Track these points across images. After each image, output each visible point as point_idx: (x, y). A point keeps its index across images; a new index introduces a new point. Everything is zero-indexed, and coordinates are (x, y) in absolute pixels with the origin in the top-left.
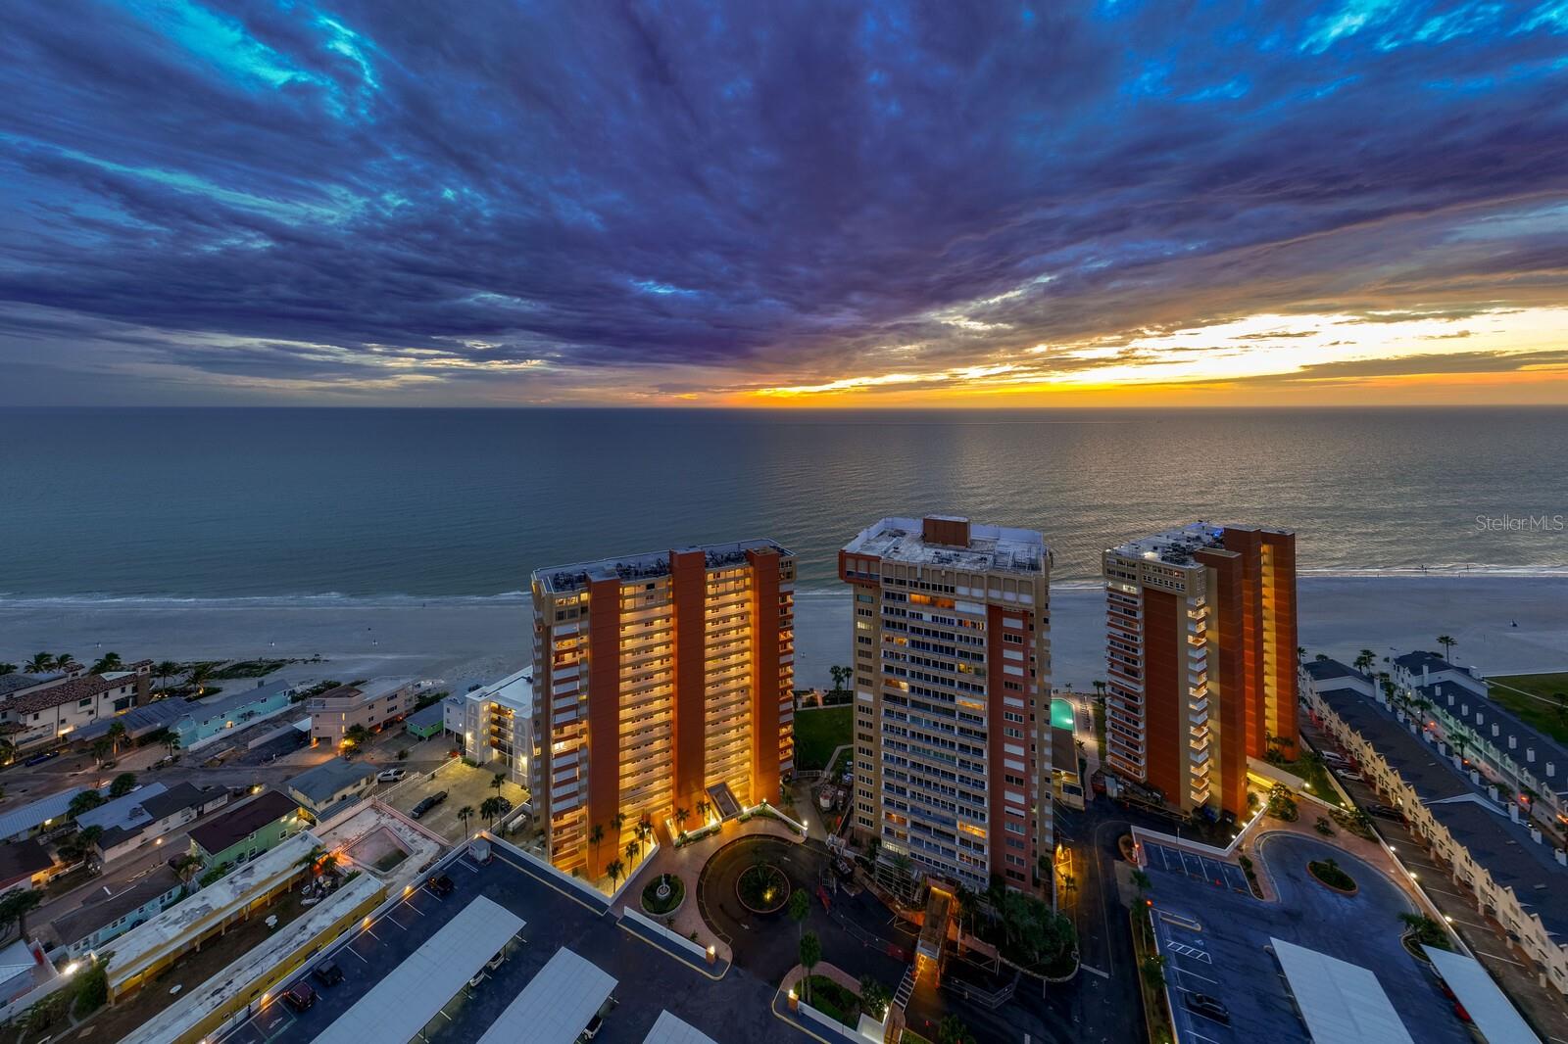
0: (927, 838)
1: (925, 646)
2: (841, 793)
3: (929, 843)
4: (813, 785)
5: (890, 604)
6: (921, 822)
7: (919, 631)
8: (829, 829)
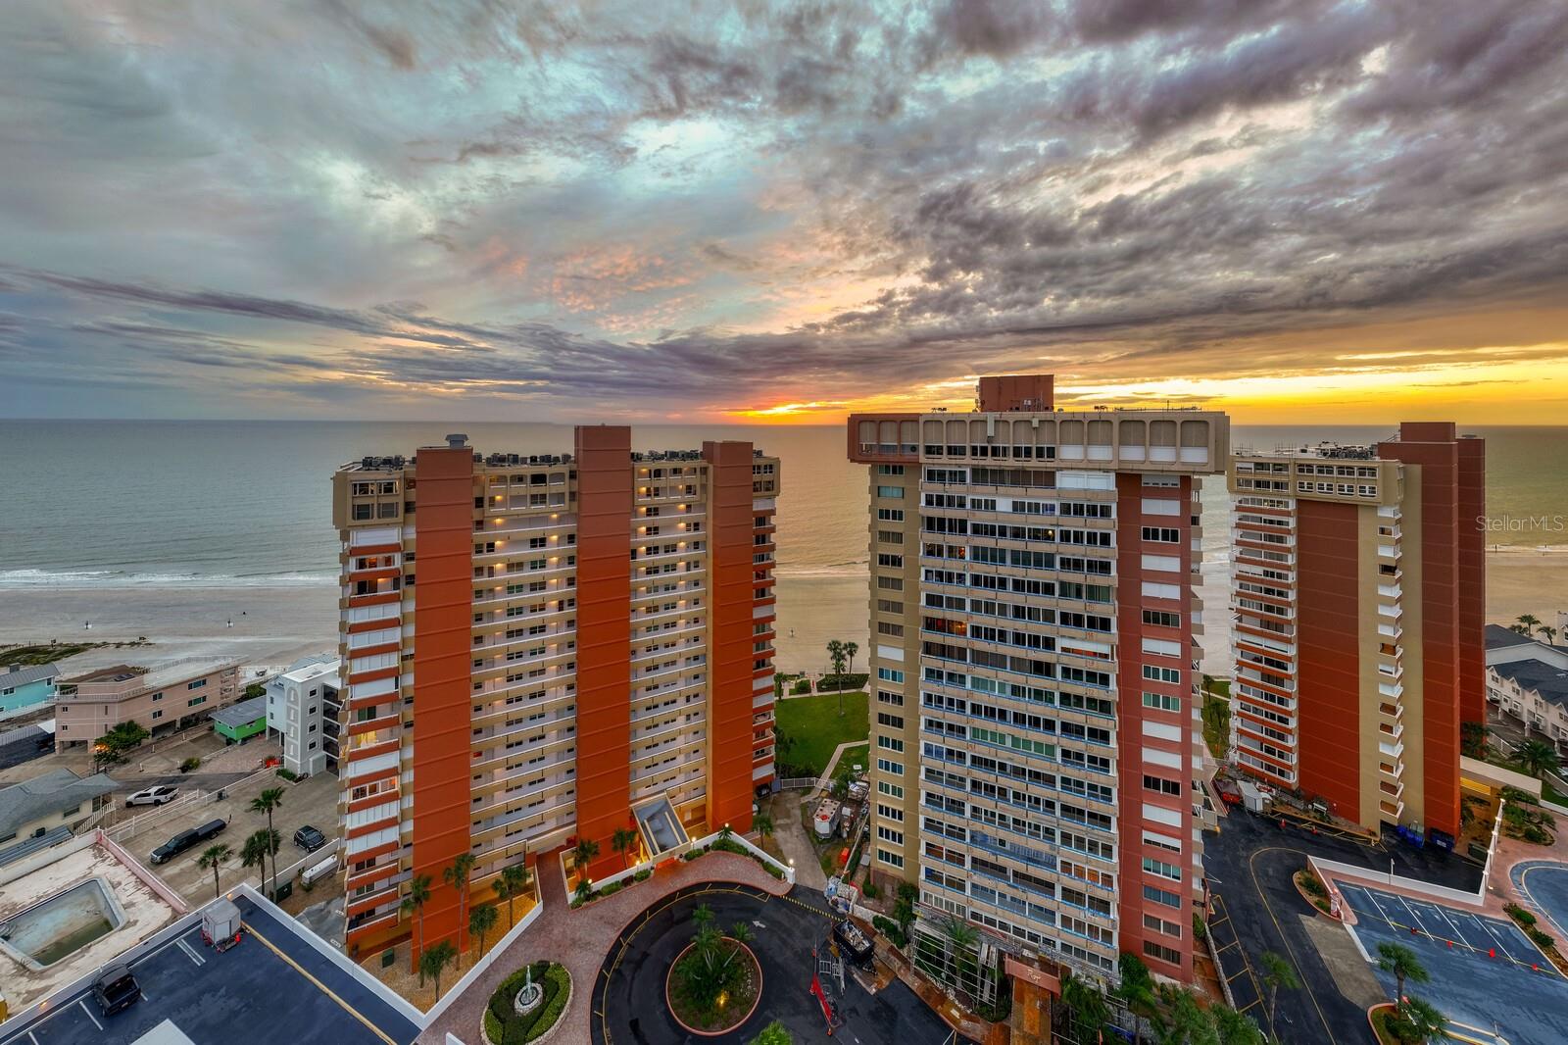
0: (1001, 886)
1: (997, 556)
2: (847, 811)
3: (1002, 896)
4: (805, 799)
5: (936, 488)
6: (991, 859)
7: (990, 531)
8: (829, 869)
